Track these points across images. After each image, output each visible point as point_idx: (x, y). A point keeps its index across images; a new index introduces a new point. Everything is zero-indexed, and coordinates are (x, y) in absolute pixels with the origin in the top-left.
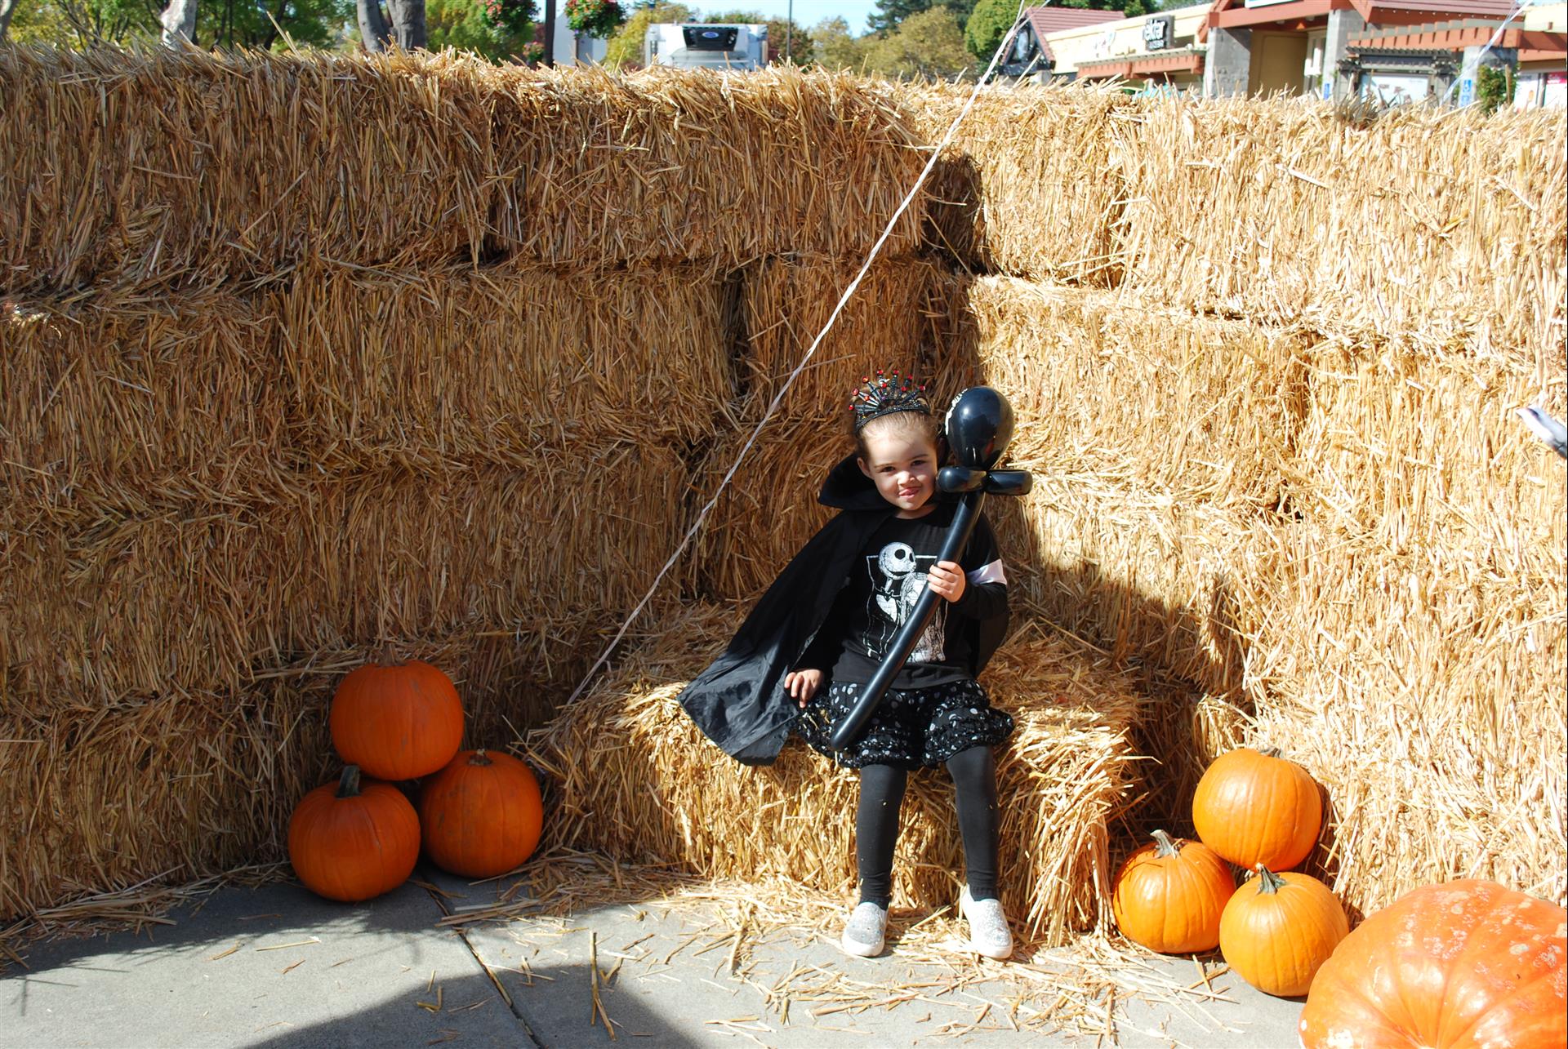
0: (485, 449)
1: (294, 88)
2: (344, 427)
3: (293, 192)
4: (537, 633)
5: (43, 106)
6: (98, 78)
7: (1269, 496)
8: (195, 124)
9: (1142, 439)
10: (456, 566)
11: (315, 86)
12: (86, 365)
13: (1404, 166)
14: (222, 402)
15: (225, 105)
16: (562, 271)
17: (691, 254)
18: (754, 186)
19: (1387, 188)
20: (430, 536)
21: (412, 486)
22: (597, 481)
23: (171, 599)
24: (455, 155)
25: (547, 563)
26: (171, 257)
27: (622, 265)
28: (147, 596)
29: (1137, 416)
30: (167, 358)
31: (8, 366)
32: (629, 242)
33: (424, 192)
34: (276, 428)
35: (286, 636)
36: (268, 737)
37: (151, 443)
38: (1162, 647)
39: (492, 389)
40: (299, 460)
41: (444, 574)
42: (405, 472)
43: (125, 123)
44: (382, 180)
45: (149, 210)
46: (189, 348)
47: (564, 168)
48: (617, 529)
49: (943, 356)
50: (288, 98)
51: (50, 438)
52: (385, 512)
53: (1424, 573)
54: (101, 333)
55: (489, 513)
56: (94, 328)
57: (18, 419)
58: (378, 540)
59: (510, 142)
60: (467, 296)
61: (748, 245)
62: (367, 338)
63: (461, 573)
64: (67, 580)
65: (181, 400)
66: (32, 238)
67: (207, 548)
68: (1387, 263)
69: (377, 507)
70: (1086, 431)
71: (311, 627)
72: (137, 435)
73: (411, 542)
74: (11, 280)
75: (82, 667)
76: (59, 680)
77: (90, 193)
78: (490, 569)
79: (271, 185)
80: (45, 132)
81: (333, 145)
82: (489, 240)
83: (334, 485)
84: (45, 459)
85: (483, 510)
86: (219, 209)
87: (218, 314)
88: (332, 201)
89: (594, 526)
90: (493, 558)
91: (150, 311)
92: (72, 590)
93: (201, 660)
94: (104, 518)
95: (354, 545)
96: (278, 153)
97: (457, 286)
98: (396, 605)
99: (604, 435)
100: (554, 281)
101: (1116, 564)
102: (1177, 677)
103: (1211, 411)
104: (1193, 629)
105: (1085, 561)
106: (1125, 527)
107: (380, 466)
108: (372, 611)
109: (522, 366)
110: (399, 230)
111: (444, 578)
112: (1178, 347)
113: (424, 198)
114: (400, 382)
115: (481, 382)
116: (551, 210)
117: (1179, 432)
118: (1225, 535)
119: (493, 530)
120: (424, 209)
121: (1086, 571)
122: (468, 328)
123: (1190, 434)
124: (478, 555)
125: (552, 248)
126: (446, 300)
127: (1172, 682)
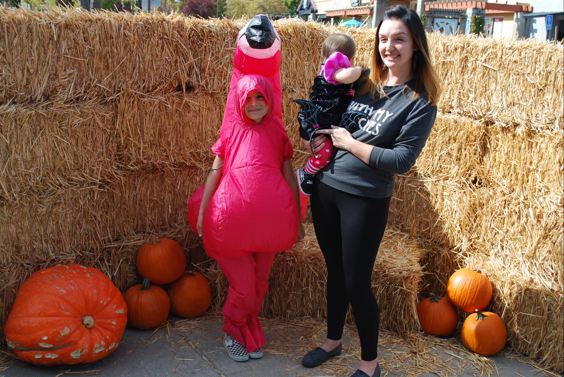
0: (185, 160)
1: (121, 26)
2: (137, 152)
3: (121, 65)
5: (31, 32)
6: (52, 21)
7: (472, 178)
8: (86, 40)
10: (174, 204)
11: (129, 25)
12: (47, 131)
13: (526, 63)
14: (94, 144)
15: (97, 33)
16: (212, 95)
19: (520, 71)
20: (165, 193)
21: (159, 175)
23: (75, 218)
24: (177, 52)
26: (76, 89)
28: (67, 217)
30: (76, 128)
31: (19, 131)
33: (166, 65)
34: (113, 153)
35: (114, 231)
36: (108, 269)
37: (69, 160)
38: (429, 231)
39: (188, 138)
40: (121, 165)
41: (170, 207)
42: (157, 169)
43: (61, 39)
44: (152, 61)
45: (69, 71)
46: (83, 124)
47: (214, 57)
50: (119, 30)
51: (34, 158)
52: (150, 184)
53: (534, 207)
54: (52, 118)
55: (186, 184)
56: (50, 117)
57: (22, 151)
58: (147, 195)
59: (195, 47)
60: (180, 104)
62: (146, 120)
64: (38, 212)
65: (80, 144)
66: (27, 82)
67: (88, 199)
68: (520, 97)
69: (147, 182)
71: (123, 228)
72: (64, 157)
73: (159, 195)
74: (19, 98)
75: (42, 244)
76: (34, 250)
77: (48, 66)
79: (112, 62)
80: (32, 42)
81: (135, 48)
82: (189, 83)
83: (132, 174)
84: (32, 166)
85: (183, 183)
86: (94, 72)
87: (93, 111)
88: (134, 68)
91: (70, 110)
92: (39, 216)
93: (85, 241)
94: (52, 188)
95: (139, 197)
96: (115, 50)
97: (177, 100)
98: (153, 219)
100: (210, 98)
101: (410, 201)
102: (434, 242)
103: (450, 148)
104: (441, 225)
105: (398, 200)
106: (414, 188)
107: (149, 168)
108: (144, 221)
109: (198, 130)
110: (157, 80)
111: (170, 209)
112: (437, 124)
113: (167, 68)
114: (157, 136)
115: (185, 135)
116: (210, 72)
117: (436, 155)
118: (455, 192)
119: (187, 190)
120: (166, 72)
121: (398, 204)
122: (180, 115)
123: (441, 156)
124: (182, 200)
125: (209, 86)
126: (173, 105)
127: (432, 243)
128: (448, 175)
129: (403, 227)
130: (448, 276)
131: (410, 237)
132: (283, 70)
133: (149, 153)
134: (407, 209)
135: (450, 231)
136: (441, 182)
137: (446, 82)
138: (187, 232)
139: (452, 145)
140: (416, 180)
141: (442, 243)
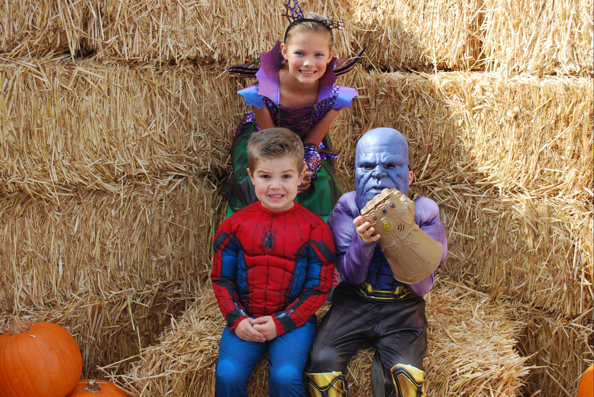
0: (86, 180)
4: (124, 300)
9: (504, 160)
10: (69, 258)
16: (133, 64)
17: (216, 57)
18: (253, 16)
20: (50, 238)
21: (35, 205)
22: (161, 200)
25: (131, 253)
27: (172, 62)
29: (501, 145)
32: (176, 47)
33: (34, 5)
38: (526, 288)
39: (88, 140)
41: (61, 263)
42: (29, 197)
48: (176, 231)
49: (366, 122)
52: (18, 225)
55: (91, 223)
58: (13, 244)
60: (68, 77)
61: (251, 52)
63: (73, 263)
69: (11, 221)
70: (464, 158)
73: (37, 243)
78: (92, 259)
82: (83, 41)
89: (160, 230)
90: (94, 252)
97: (60, 70)
98: (28, 286)
99: (164, 171)
100: (127, 70)
101: (487, 238)
102: (536, 308)
103: (558, 136)
104: (548, 277)
105: (466, 238)
106: (494, 215)
107: (10, 193)
108: (10, 291)
109: (109, 126)
110: (16, 29)
111: (61, 267)
112: (530, 98)
113: (35, 9)
114: (21, 133)
115: (81, 135)
116: (124, 23)
117: (533, 152)
118: (572, 215)
119: (93, 234)
120: (34, 16)
121: (466, 243)
122: (70, 98)
123: (542, 153)
124: (84, 250)
125: (125, 48)
126: (53, 80)
127: (533, 311)
128: (558, 187)
129: (476, 283)
130: (565, 368)
131: (491, 302)
132: (261, 28)
133: (6, 165)
134: (482, 253)
135: (565, 288)
136: (546, 200)
137: (545, 19)
138: (94, 308)
139: (562, 130)
140: (497, 200)
141: (551, 310)
